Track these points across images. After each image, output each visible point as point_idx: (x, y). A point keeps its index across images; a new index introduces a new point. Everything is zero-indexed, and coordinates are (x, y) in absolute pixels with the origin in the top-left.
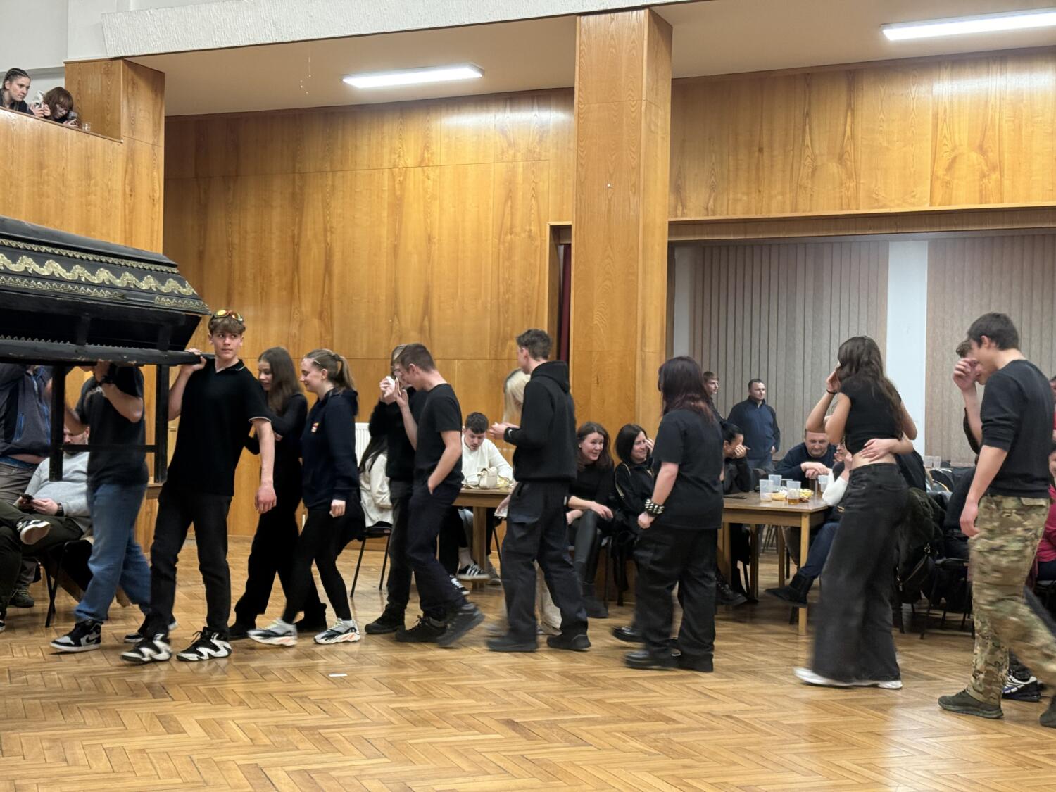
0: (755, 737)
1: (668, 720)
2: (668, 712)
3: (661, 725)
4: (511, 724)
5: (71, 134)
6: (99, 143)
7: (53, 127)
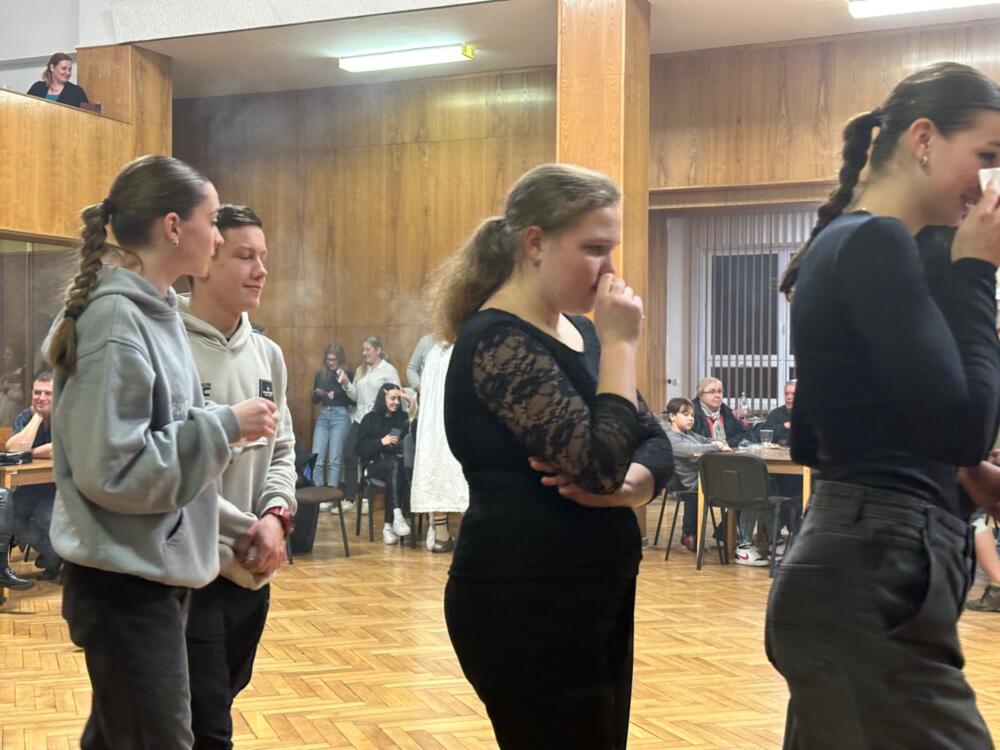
5: (82, 116)
6: (109, 124)
7: (65, 110)
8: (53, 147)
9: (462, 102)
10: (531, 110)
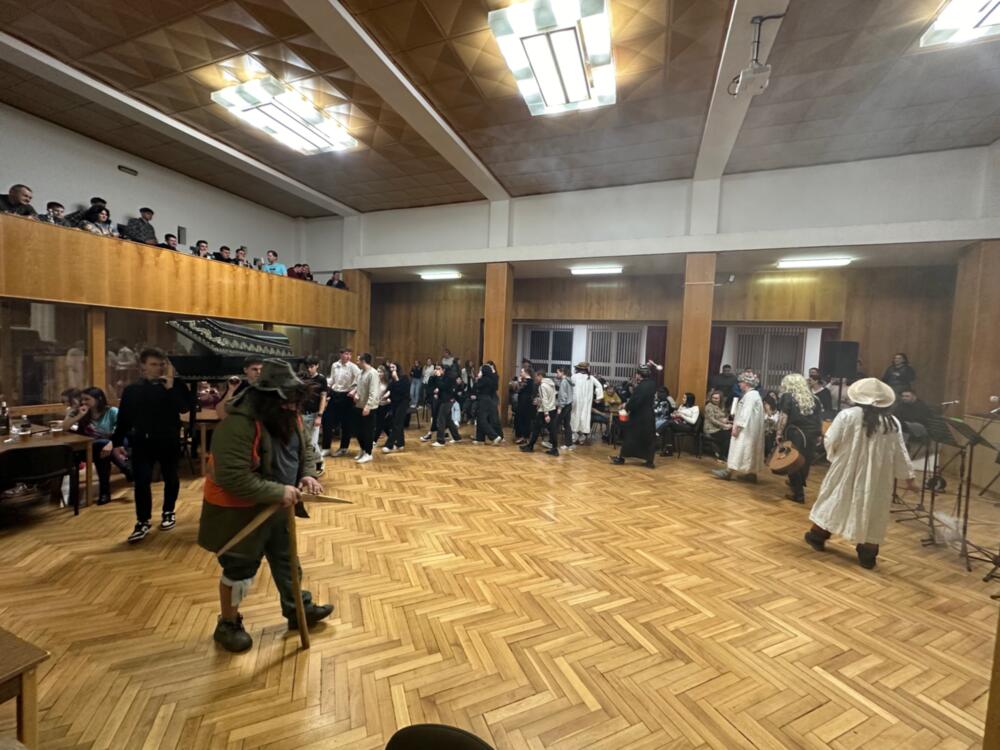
0: (525, 484)
1: (502, 478)
2: (502, 475)
3: (500, 480)
4: (456, 480)
5: (343, 292)
6: (350, 293)
7: (337, 290)
8: (333, 301)
9: (458, 287)
10: (478, 290)
